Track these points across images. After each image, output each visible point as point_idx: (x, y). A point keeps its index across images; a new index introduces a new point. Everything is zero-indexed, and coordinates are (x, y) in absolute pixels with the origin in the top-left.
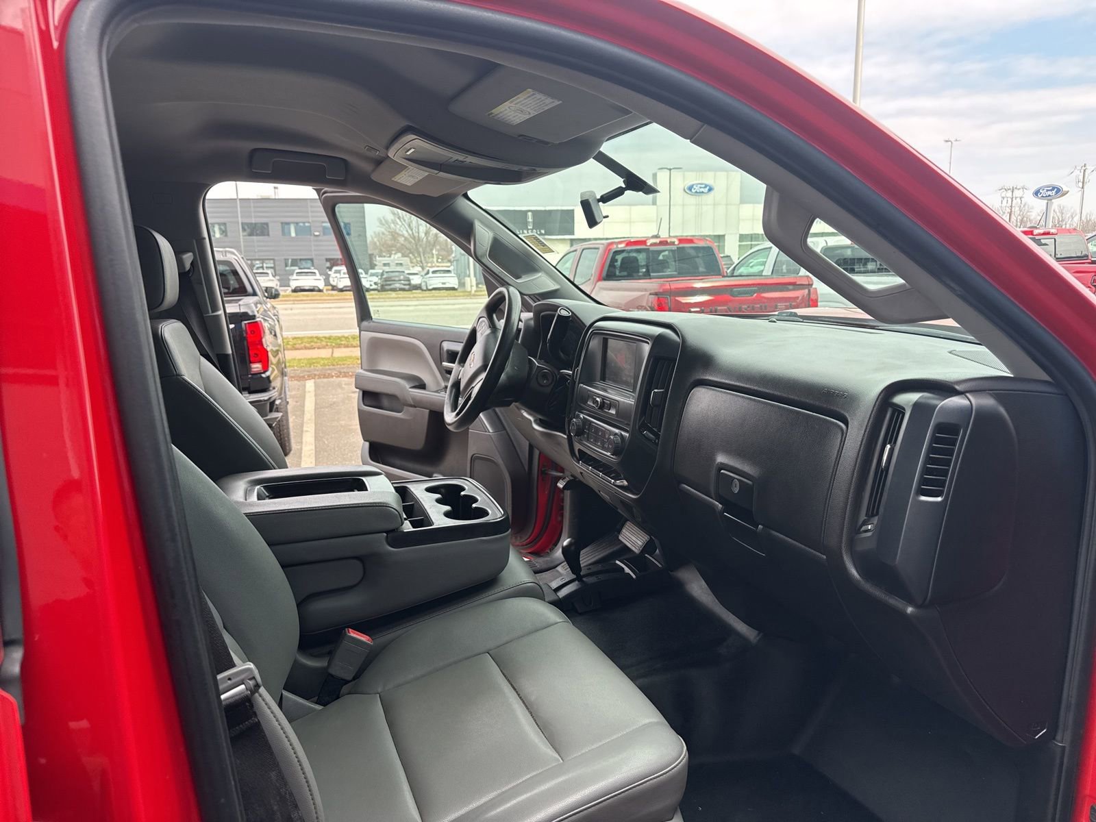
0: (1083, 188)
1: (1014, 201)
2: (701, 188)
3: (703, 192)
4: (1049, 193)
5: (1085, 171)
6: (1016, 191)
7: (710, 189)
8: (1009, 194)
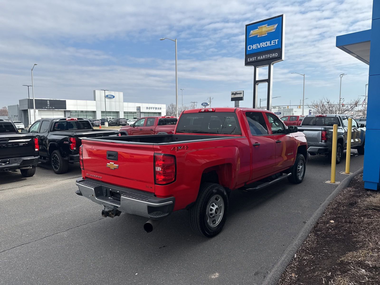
0: (210, 103)
1: (195, 106)
2: (110, 96)
3: (111, 98)
4: (205, 105)
5: (210, 99)
6: (195, 103)
7: (114, 97)
8: (193, 104)
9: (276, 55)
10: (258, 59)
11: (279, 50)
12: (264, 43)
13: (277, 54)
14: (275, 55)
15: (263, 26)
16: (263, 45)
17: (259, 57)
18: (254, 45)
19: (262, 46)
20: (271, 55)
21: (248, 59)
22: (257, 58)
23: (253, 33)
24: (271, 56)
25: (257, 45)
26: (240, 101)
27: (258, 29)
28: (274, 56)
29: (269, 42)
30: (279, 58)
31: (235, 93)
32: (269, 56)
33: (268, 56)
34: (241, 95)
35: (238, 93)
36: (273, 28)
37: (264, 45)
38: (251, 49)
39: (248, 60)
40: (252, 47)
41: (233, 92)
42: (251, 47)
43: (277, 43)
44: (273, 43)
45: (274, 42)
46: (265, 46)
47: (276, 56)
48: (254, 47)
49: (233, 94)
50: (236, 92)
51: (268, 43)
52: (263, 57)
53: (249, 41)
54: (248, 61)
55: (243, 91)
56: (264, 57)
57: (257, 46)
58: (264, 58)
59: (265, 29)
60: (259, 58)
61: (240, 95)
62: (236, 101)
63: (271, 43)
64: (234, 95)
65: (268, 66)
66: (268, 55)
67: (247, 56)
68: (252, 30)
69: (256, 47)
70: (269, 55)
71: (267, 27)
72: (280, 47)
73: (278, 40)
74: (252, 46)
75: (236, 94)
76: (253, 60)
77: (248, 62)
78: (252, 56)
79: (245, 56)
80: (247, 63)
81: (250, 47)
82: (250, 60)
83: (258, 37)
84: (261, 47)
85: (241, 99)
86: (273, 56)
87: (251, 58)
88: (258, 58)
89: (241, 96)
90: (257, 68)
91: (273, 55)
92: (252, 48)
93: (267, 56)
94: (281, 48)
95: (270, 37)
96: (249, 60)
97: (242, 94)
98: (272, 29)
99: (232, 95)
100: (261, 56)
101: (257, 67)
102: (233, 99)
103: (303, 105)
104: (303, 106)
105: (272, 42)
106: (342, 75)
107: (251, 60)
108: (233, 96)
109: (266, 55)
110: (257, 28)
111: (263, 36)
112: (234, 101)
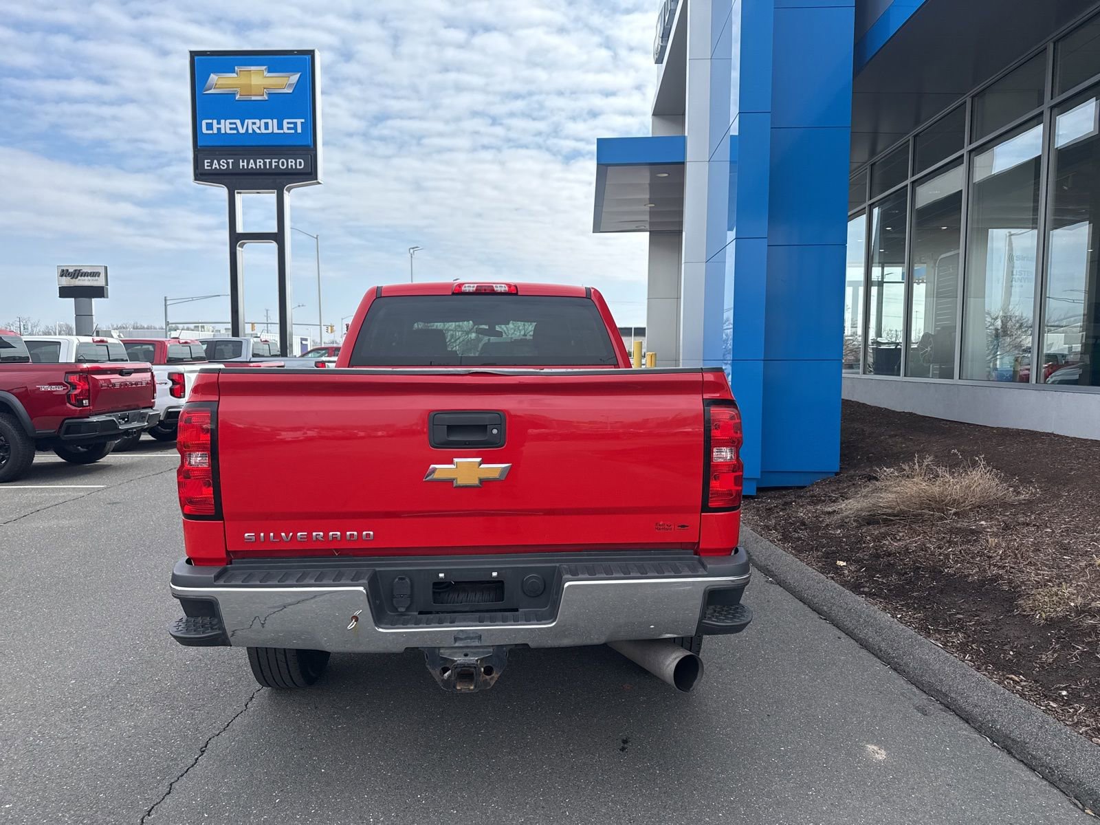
9: (298, 164)
10: (241, 167)
11: (308, 151)
12: (257, 121)
13: (302, 161)
14: (296, 164)
15: (253, 68)
16: (255, 126)
17: (243, 162)
18: (223, 121)
19: (253, 130)
20: (283, 162)
21: (206, 161)
22: (236, 164)
23: (219, 82)
24: (283, 165)
25: (235, 123)
26: (94, 300)
27: (237, 74)
28: (294, 167)
29: (275, 121)
30: (309, 174)
31: (76, 270)
32: (275, 162)
33: (274, 164)
34: (97, 280)
35: (85, 270)
36: (286, 82)
37: (259, 128)
38: (215, 131)
39: (206, 164)
40: (219, 126)
41: (65, 268)
42: (215, 126)
43: (299, 130)
44: (289, 128)
45: (292, 126)
46: (263, 131)
47: (298, 167)
48: (226, 126)
49: (64, 273)
50: (79, 268)
51: (273, 125)
52: (258, 164)
53: (202, 105)
54: (206, 168)
55: (106, 268)
56: (260, 163)
57: (234, 126)
58: (260, 166)
59: (258, 81)
60: (243, 164)
61: (94, 278)
62: (77, 299)
63: (280, 127)
64: (69, 278)
65: (274, 193)
66: (273, 161)
67: (202, 150)
68: (215, 72)
69: (231, 129)
70: (278, 162)
71: (266, 73)
72: (310, 142)
73: (303, 120)
74: (219, 123)
75: (77, 274)
76: (224, 166)
77: (204, 172)
78: (217, 153)
79: (194, 152)
80: (201, 174)
81: (210, 126)
82: (211, 166)
83: (237, 98)
84: (250, 131)
85: (99, 292)
86: (290, 167)
87: (215, 161)
88: (241, 164)
89: (99, 282)
90: (236, 195)
91: (290, 164)
92: (219, 129)
93: (270, 163)
94: (312, 147)
95: (275, 106)
96: (208, 166)
97: (103, 275)
98: (282, 85)
99: (62, 276)
100: (252, 161)
101: (238, 193)
102: (65, 292)
103: (320, 325)
104: (321, 328)
105: (285, 125)
106: (413, 248)
107: (215, 165)
108: (67, 281)
109: (268, 161)
110: (233, 72)
111: (254, 98)
112: (73, 299)
